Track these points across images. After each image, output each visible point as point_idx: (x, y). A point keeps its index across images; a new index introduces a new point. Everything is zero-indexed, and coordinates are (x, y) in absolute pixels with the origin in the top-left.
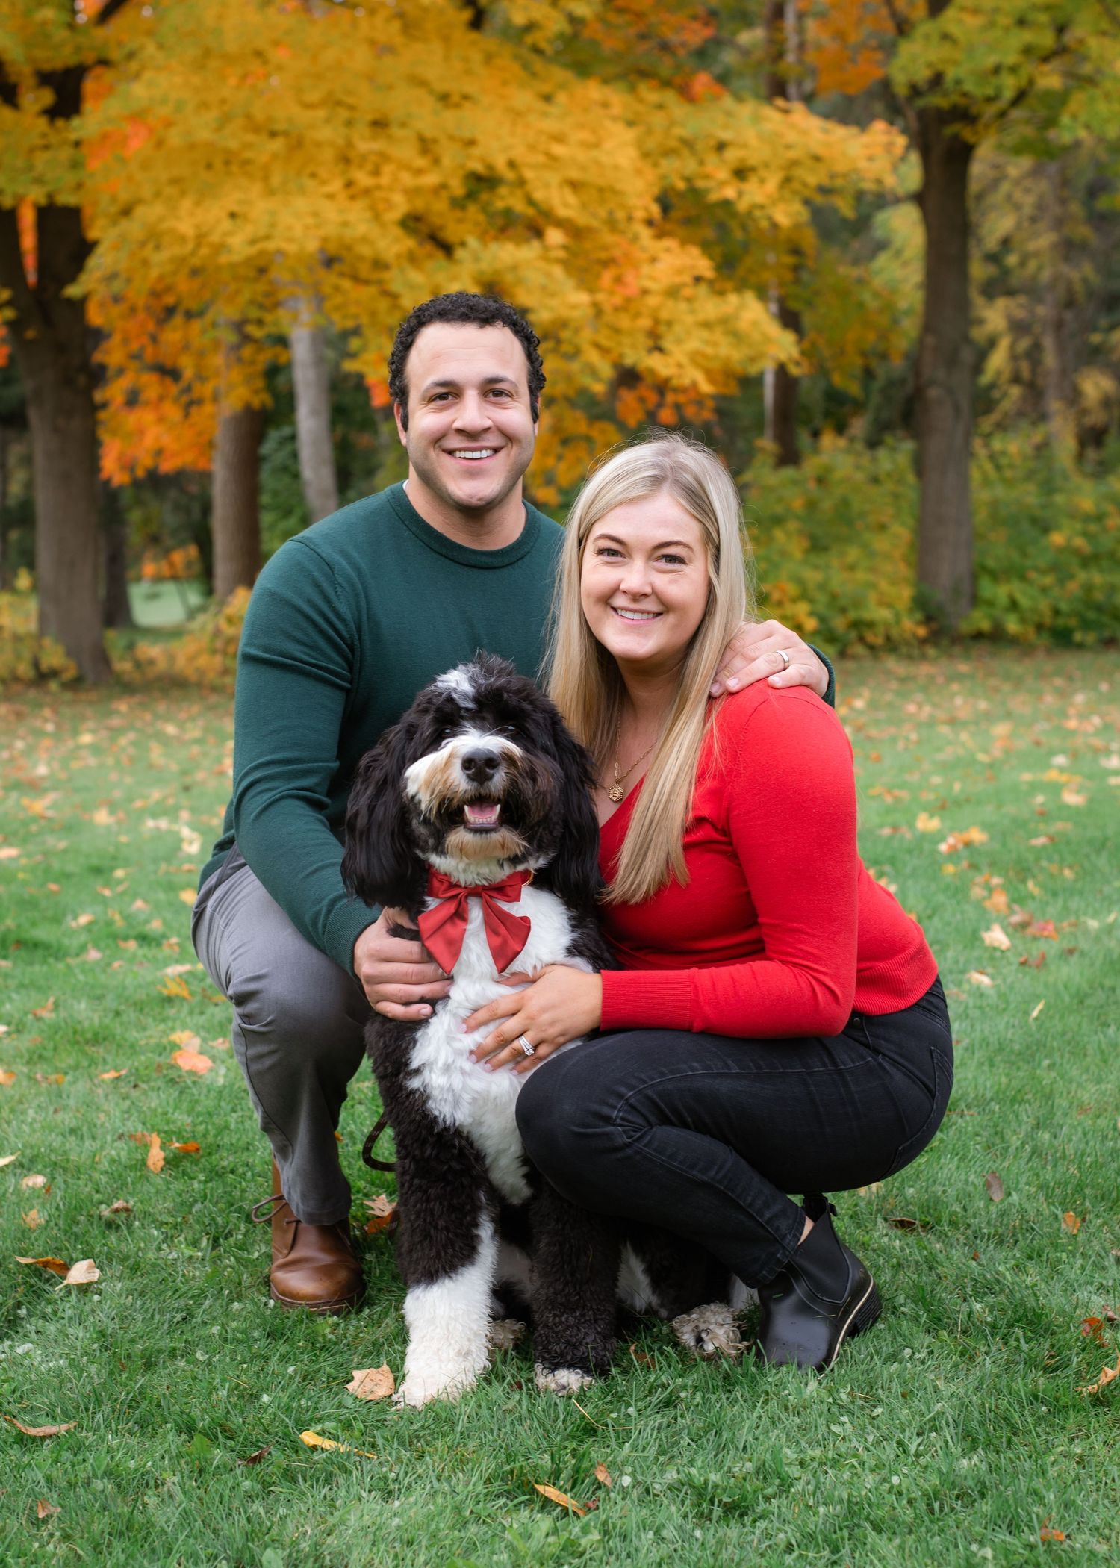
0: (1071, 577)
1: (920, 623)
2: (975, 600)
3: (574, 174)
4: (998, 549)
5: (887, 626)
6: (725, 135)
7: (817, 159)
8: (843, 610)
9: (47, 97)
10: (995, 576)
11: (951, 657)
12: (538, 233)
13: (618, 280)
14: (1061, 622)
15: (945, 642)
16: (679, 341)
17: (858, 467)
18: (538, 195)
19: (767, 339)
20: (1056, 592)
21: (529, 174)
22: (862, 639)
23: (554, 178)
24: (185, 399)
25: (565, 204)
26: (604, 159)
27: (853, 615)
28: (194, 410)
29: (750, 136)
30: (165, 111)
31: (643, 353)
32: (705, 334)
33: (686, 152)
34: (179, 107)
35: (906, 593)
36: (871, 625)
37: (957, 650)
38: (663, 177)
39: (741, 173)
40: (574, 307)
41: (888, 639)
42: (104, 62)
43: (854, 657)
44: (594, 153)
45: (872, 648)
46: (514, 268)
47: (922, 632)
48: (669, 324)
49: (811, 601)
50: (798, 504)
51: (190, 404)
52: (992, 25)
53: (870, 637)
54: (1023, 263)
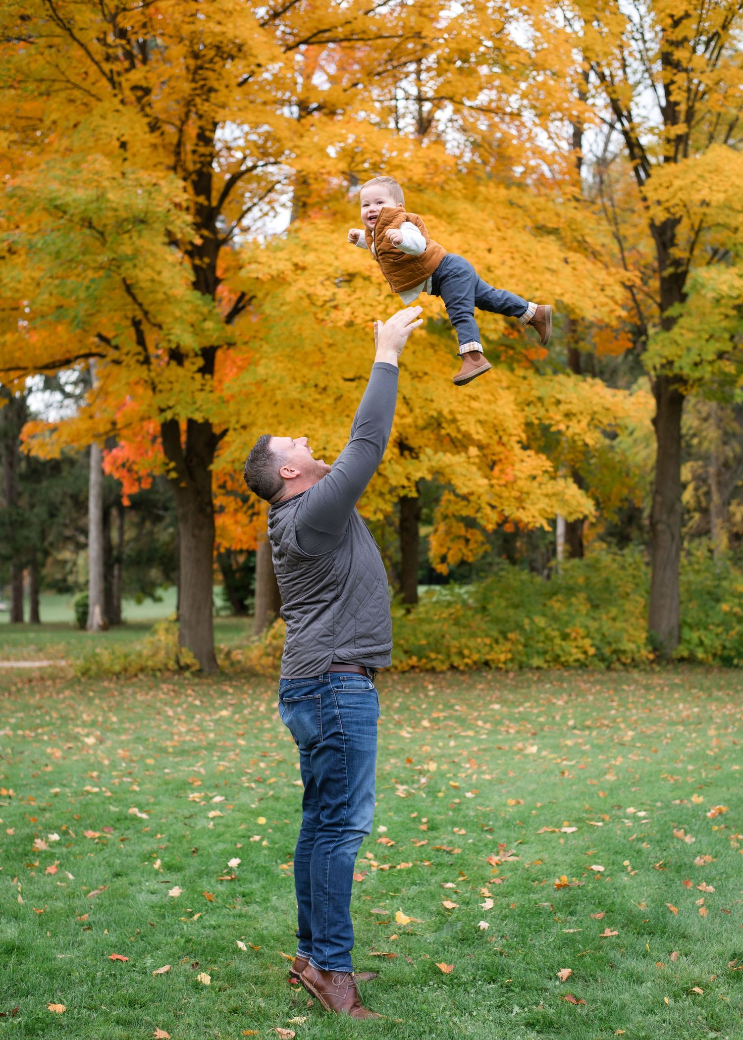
0: (732, 628)
1: (650, 652)
2: (680, 640)
3: (482, 417)
4: (693, 611)
5: (632, 652)
6: (561, 397)
7: (607, 409)
8: (609, 644)
9: (200, 362)
10: (691, 627)
11: (668, 671)
12: (465, 448)
13: (502, 471)
14: (726, 653)
15: (664, 663)
16: (533, 504)
17: (614, 560)
18: (463, 428)
19: (579, 504)
20: (724, 637)
21: (459, 417)
22: (619, 660)
23: (472, 419)
24: (250, 512)
25: (479, 433)
26: (498, 410)
27: (614, 646)
28: (255, 518)
29: (574, 397)
30: (273, 382)
31: (514, 509)
32: (546, 500)
33: (539, 405)
34: (281, 380)
35: (644, 635)
36: (624, 652)
37: (670, 667)
38: (527, 417)
39: (568, 415)
40: (479, 486)
41: (633, 660)
42: (231, 345)
43: (615, 670)
44: (493, 407)
45: (624, 664)
46: (449, 466)
47: (651, 656)
48: (528, 493)
49: (592, 638)
50: (581, 581)
51: (254, 514)
52: (700, 337)
53: (623, 659)
54: (700, 443)
